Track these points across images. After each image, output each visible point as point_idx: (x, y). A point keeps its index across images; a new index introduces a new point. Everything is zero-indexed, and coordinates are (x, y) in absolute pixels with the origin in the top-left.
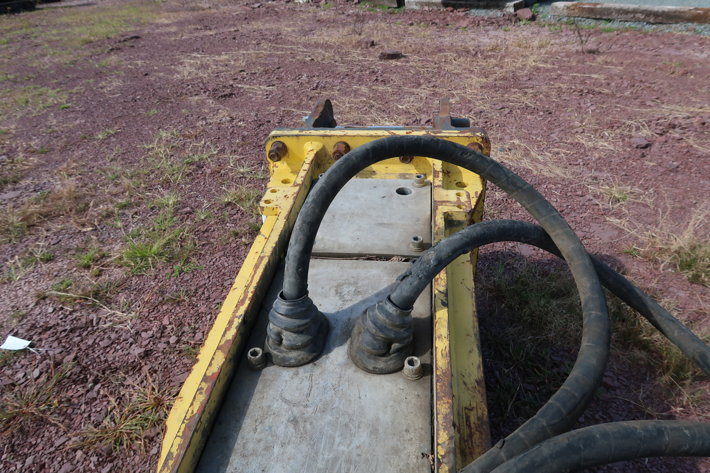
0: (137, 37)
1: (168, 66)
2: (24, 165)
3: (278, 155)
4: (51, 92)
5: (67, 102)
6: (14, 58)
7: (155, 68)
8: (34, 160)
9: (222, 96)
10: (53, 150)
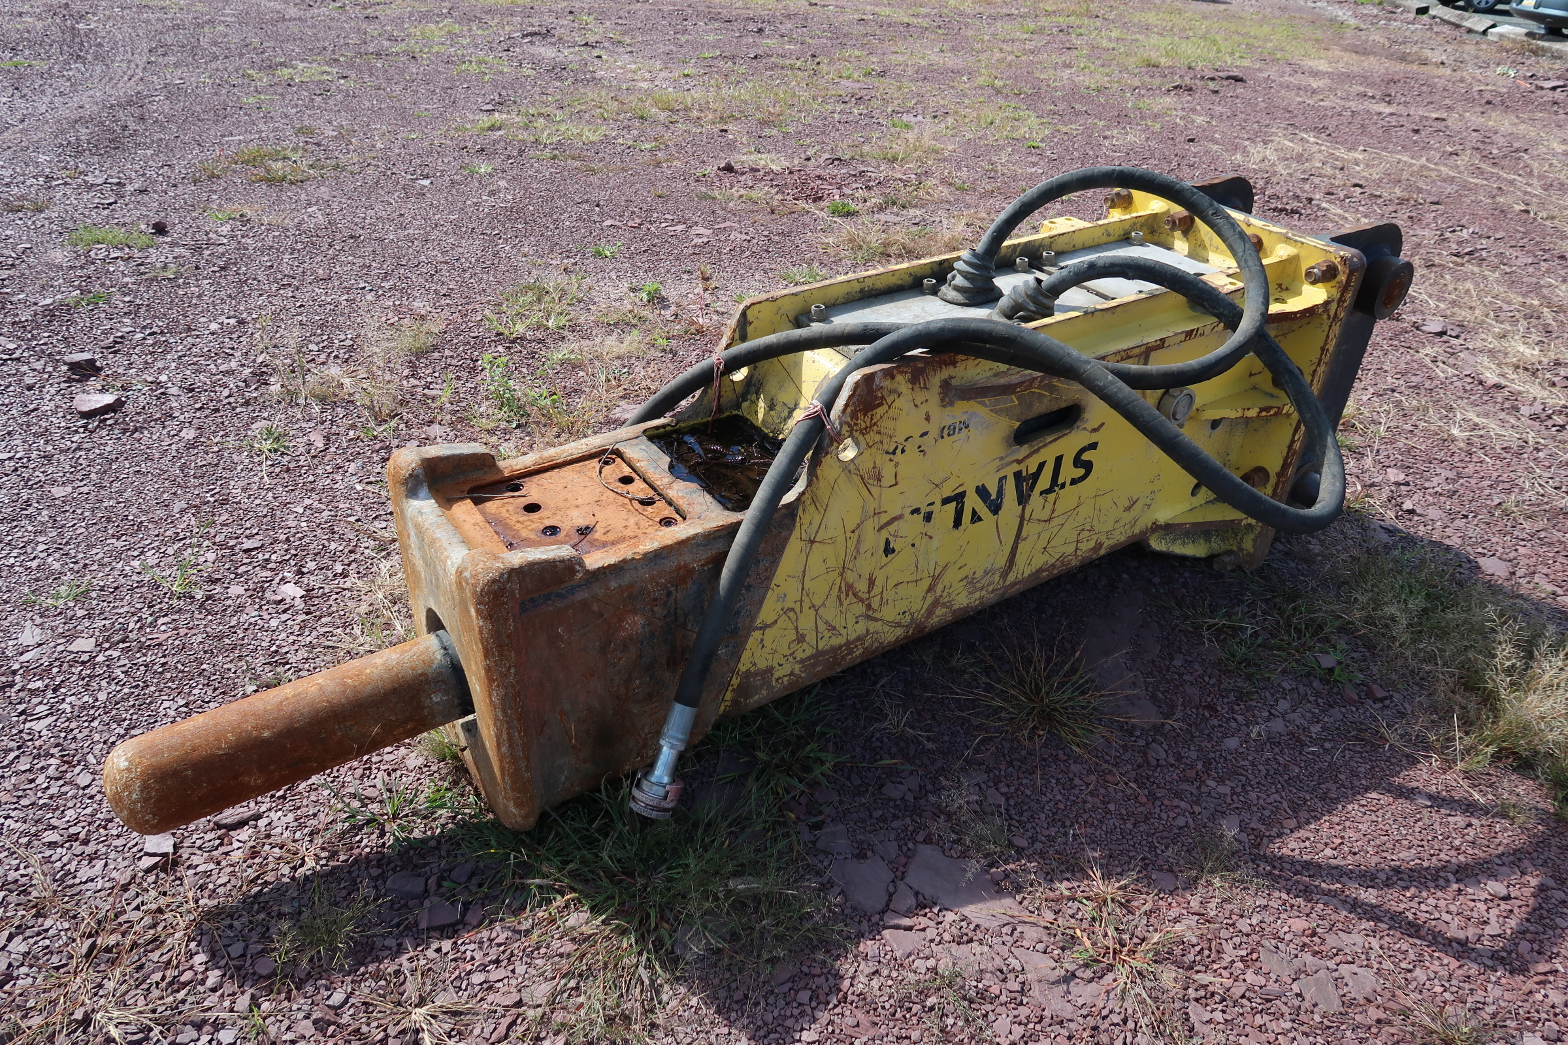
0: (1238, 79)
1: (1243, 139)
2: (928, 193)
3: (1113, 200)
4: (1034, 121)
5: (1042, 140)
6: (1024, 58)
7: (1217, 136)
8: (944, 191)
9: (1275, 210)
10: (975, 190)
